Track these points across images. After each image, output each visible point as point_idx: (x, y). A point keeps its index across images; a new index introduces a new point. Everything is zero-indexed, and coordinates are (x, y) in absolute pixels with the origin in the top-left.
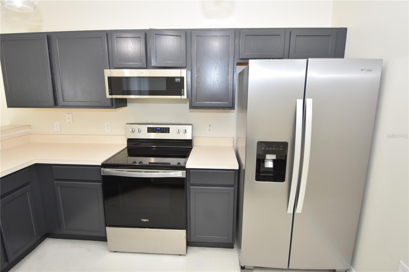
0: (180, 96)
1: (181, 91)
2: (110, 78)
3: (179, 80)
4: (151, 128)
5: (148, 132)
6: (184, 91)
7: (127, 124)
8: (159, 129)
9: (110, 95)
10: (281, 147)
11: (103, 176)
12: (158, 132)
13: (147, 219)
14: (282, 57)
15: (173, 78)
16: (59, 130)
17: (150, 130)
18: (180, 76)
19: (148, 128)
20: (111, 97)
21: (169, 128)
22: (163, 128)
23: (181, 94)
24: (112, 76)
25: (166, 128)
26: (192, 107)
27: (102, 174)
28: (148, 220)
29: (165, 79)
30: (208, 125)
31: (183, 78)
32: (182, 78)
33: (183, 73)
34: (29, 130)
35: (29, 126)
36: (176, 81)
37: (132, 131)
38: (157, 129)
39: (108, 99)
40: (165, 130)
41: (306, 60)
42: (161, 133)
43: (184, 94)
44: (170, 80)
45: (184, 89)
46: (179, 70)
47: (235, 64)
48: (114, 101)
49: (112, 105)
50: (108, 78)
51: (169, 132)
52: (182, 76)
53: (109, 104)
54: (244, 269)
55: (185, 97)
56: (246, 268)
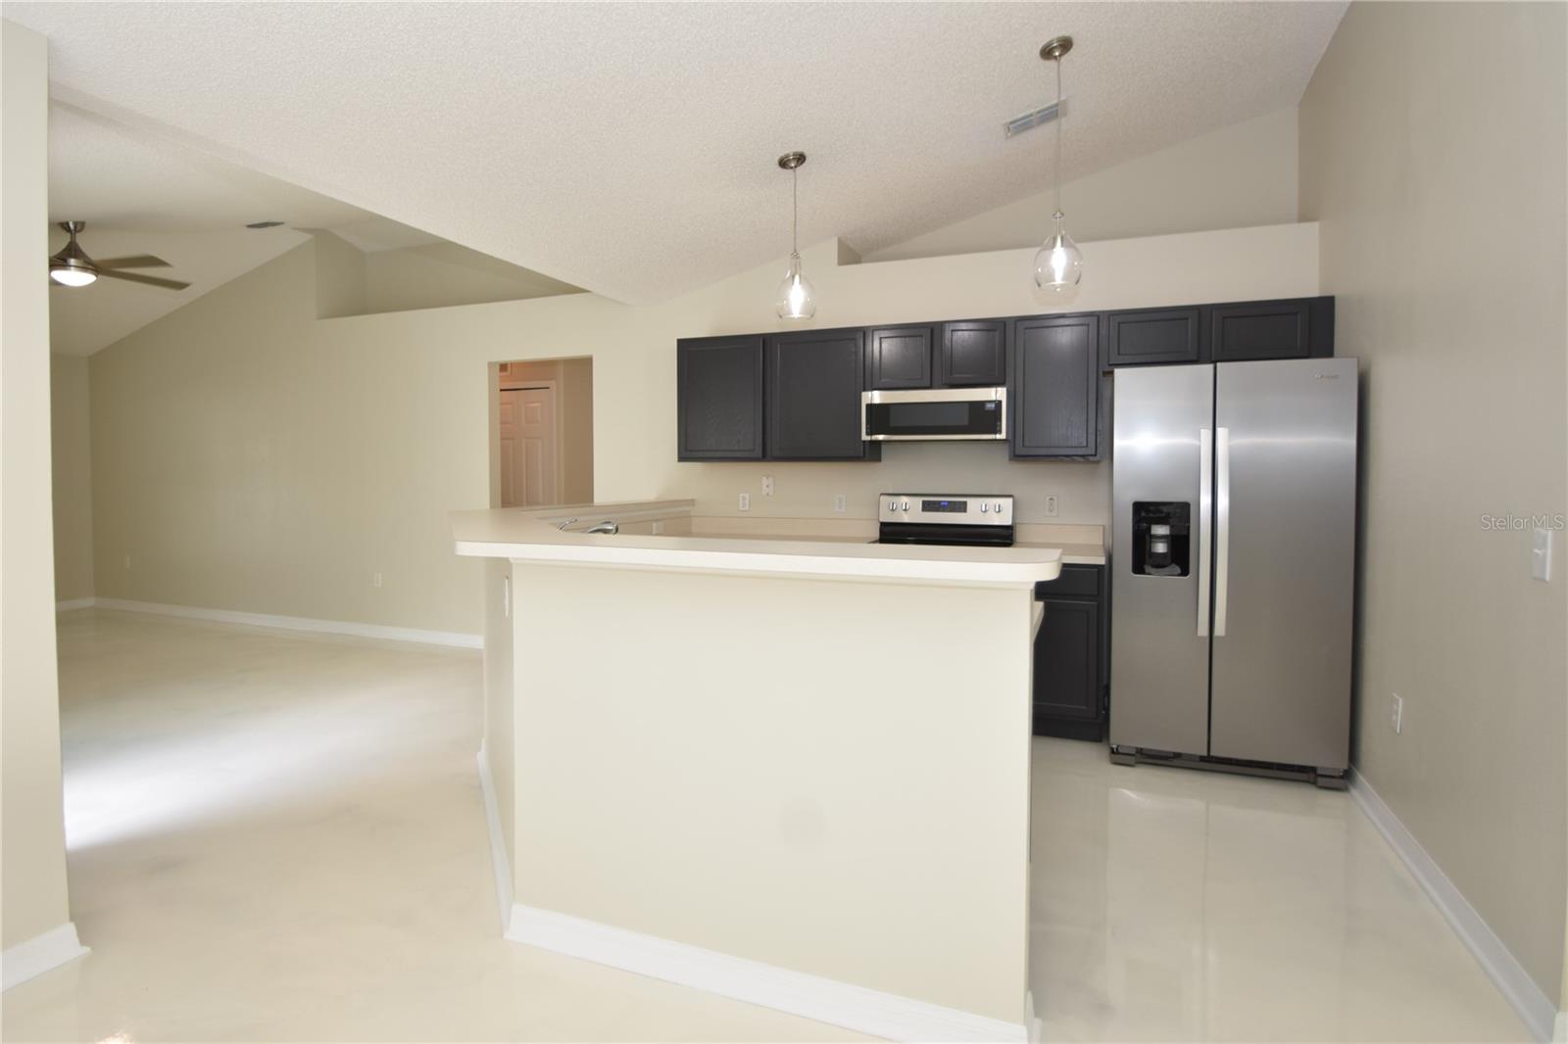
0: (994, 435)
1: (996, 426)
2: (870, 407)
3: (993, 406)
4: (933, 501)
5: (923, 511)
6: (999, 426)
7: (883, 494)
8: (946, 504)
9: (867, 434)
14: (1195, 358)
15: (982, 403)
16: (745, 509)
17: (928, 507)
18: (994, 399)
19: (924, 502)
20: (868, 438)
21: (965, 503)
22: (954, 502)
23: (994, 431)
24: (874, 402)
25: (960, 502)
26: (1017, 457)
29: (967, 405)
30: (1048, 498)
31: (1000, 402)
32: (997, 403)
33: (999, 394)
34: (689, 508)
35: (692, 502)
36: (986, 409)
37: (890, 508)
38: (942, 505)
39: (864, 442)
40: (957, 507)
41: (1213, 364)
42: (949, 513)
43: (1000, 431)
44: (977, 406)
45: (1000, 422)
46: (994, 388)
47: (1101, 373)
48: (867, 447)
49: (864, 455)
50: (867, 405)
51: (964, 511)
52: (998, 399)
54: (1118, 753)
55: (1003, 436)
56: (1120, 751)
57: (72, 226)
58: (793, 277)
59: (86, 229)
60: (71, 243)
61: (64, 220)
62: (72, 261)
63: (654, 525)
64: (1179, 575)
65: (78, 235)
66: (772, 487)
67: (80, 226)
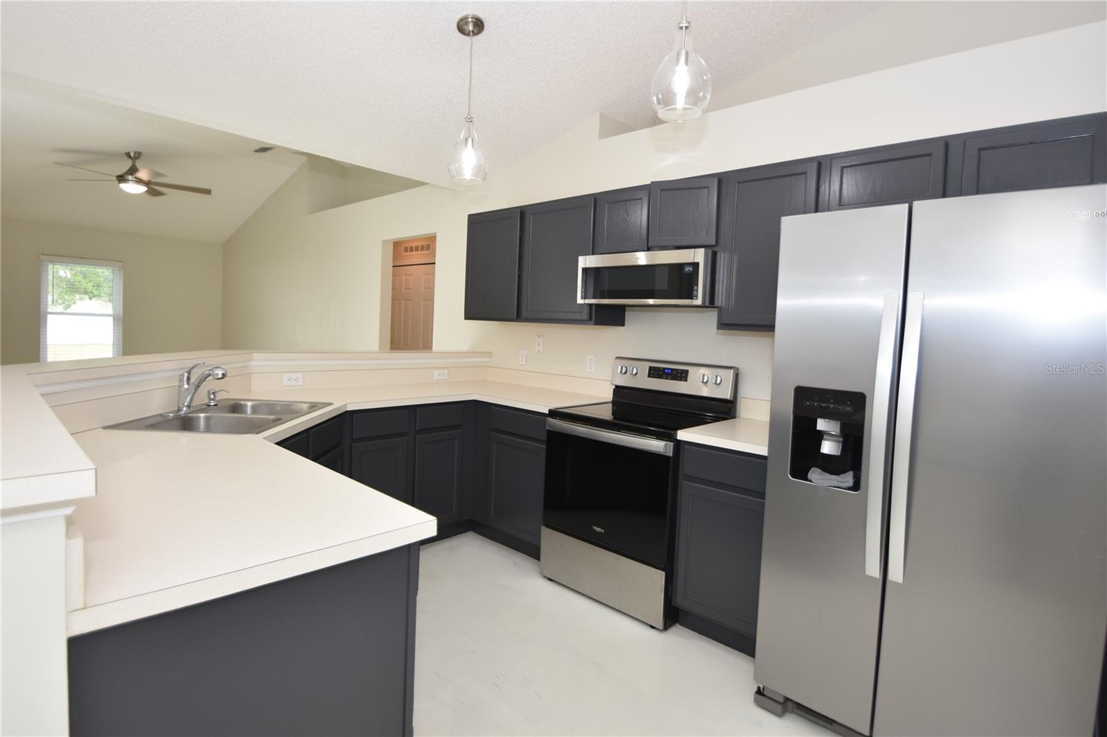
0: (691, 300)
1: (693, 290)
2: (586, 270)
3: (691, 268)
4: (655, 368)
5: (649, 376)
6: (697, 291)
7: (617, 358)
8: (670, 371)
9: (582, 298)
10: (848, 403)
11: (548, 430)
12: (666, 379)
13: (602, 529)
15: (681, 266)
16: (524, 363)
18: (692, 261)
19: (650, 369)
20: (585, 302)
21: (687, 371)
22: (677, 370)
23: (690, 296)
24: (587, 266)
25: (682, 370)
27: (547, 428)
28: (603, 531)
29: (667, 267)
31: (698, 264)
32: (696, 265)
33: (699, 256)
34: (488, 359)
35: (489, 354)
37: (621, 372)
38: (666, 371)
39: (580, 304)
40: (679, 375)
41: (907, 205)
42: (671, 379)
43: (697, 296)
44: (676, 269)
45: (697, 285)
46: (692, 250)
48: (594, 307)
49: (591, 319)
50: (584, 268)
51: (686, 380)
52: (696, 261)
53: (585, 316)
54: (763, 695)
55: (699, 302)
56: (765, 693)
57: (132, 155)
58: (466, 140)
59: (142, 157)
60: (132, 166)
61: (127, 151)
62: (130, 177)
63: (435, 371)
64: (849, 489)
65: (137, 161)
66: (541, 344)
67: (138, 155)
